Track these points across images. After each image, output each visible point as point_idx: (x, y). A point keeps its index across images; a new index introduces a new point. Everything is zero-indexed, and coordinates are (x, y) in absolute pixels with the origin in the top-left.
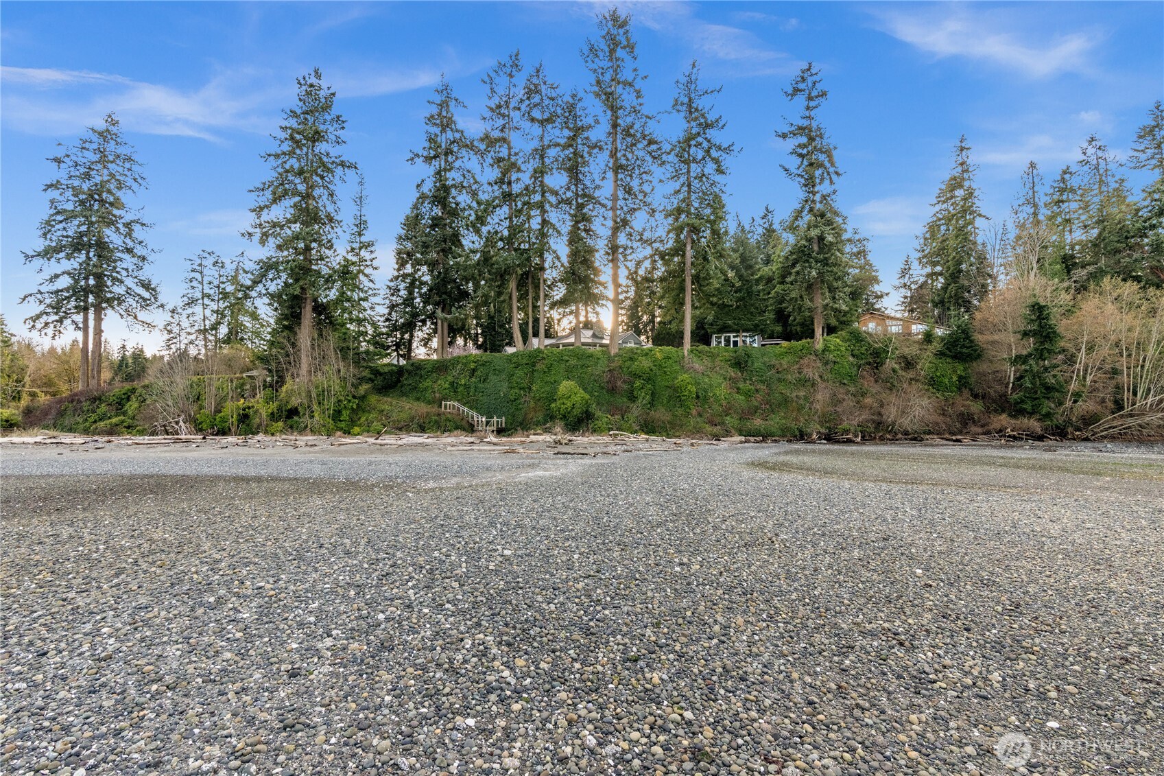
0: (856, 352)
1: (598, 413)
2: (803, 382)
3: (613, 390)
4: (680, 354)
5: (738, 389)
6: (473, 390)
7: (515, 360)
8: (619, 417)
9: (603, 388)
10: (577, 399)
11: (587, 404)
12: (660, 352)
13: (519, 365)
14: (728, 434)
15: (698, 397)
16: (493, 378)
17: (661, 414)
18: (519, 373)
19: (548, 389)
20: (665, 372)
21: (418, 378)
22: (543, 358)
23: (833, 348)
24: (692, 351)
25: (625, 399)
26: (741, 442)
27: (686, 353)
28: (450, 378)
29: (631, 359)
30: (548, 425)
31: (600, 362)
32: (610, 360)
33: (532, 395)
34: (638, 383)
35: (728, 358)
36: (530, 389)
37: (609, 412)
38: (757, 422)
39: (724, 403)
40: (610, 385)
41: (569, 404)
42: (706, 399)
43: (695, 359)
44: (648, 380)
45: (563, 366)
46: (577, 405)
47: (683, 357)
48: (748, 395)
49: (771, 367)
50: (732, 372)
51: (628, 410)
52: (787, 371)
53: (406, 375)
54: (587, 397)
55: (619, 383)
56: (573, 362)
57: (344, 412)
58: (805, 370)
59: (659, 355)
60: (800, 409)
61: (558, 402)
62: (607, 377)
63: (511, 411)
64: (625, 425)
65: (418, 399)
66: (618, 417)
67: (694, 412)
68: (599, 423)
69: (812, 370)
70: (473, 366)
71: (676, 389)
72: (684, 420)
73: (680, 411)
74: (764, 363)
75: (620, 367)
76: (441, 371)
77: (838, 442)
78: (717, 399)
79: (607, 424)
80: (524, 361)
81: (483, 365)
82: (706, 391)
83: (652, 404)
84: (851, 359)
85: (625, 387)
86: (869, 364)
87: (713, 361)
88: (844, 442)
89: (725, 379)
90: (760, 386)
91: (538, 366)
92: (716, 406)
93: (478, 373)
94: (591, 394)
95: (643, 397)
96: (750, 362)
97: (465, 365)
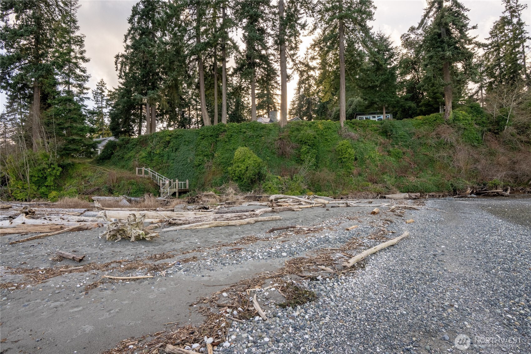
0: (480, 122)
1: (269, 175)
2: (442, 145)
3: (283, 155)
4: (338, 125)
5: (389, 152)
6: (165, 158)
7: (201, 133)
8: (289, 177)
9: (274, 153)
10: (250, 162)
11: (259, 167)
12: (321, 124)
13: (205, 137)
14: (389, 191)
15: (356, 159)
16: (183, 148)
17: (325, 174)
18: (204, 143)
19: (227, 155)
20: (326, 140)
21: (125, 150)
22: (225, 131)
23: (462, 118)
24: (347, 123)
25: (293, 163)
26: (406, 198)
27: (342, 124)
28: (149, 149)
29: (298, 130)
30: (223, 186)
31: (272, 132)
32: (280, 130)
33: (214, 160)
34: (304, 148)
35: (376, 128)
36: (213, 156)
37: (279, 173)
38: (412, 180)
39: (379, 163)
40: (280, 151)
41: (243, 167)
42: (363, 161)
43: (350, 129)
44: (313, 146)
45: (241, 136)
46: (250, 168)
47: (340, 127)
48: (397, 156)
49: (411, 134)
50: (382, 139)
51: (296, 171)
52: (426, 136)
53: (118, 148)
54: (259, 160)
55: (288, 149)
56: (249, 133)
57: (49, 179)
58: (443, 136)
59: (320, 126)
60: (445, 167)
61: (234, 166)
62: (277, 144)
63: (195, 175)
64: (294, 185)
65: (123, 167)
66: (287, 177)
67: (355, 171)
68: (270, 184)
69: (450, 135)
70: (168, 139)
71: (337, 152)
72: (347, 179)
73: (342, 171)
74: (406, 131)
75: (289, 136)
76: (143, 144)
77: (487, 196)
78: (373, 160)
79: (277, 184)
80: (210, 134)
81: (176, 138)
82: (362, 153)
83: (316, 166)
84: (477, 127)
85: (294, 152)
86: (490, 130)
87: (365, 131)
88: (494, 196)
89: (376, 144)
90: (405, 149)
91: (221, 137)
92: (372, 166)
93: (171, 144)
94: (264, 159)
95: (310, 160)
96: (394, 131)
97: (161, 138)
